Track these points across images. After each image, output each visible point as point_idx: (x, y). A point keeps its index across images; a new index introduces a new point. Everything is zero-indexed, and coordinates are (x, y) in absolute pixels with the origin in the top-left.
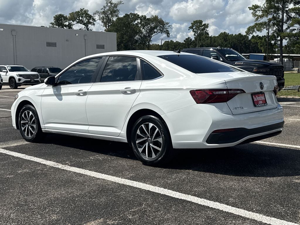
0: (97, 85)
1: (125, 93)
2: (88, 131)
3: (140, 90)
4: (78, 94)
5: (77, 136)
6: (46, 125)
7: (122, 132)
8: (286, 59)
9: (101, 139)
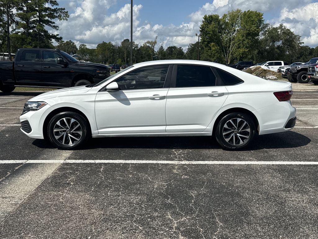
0: (176, 89)
1: (211, 96)
2: (166, 131)
3: (228, 94)
4: (153, 99)
5: (147, 136)
6: (99, 131)
7: (208, 128)
8: (6, 57)
9: (179, 136)
